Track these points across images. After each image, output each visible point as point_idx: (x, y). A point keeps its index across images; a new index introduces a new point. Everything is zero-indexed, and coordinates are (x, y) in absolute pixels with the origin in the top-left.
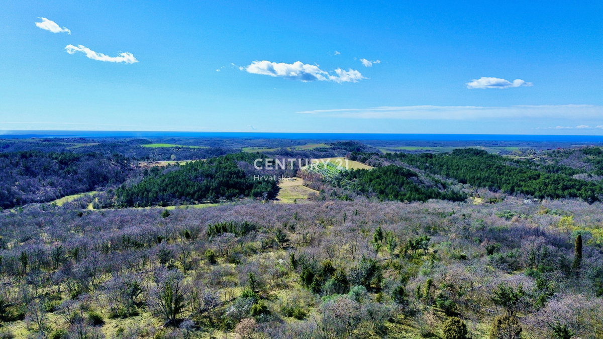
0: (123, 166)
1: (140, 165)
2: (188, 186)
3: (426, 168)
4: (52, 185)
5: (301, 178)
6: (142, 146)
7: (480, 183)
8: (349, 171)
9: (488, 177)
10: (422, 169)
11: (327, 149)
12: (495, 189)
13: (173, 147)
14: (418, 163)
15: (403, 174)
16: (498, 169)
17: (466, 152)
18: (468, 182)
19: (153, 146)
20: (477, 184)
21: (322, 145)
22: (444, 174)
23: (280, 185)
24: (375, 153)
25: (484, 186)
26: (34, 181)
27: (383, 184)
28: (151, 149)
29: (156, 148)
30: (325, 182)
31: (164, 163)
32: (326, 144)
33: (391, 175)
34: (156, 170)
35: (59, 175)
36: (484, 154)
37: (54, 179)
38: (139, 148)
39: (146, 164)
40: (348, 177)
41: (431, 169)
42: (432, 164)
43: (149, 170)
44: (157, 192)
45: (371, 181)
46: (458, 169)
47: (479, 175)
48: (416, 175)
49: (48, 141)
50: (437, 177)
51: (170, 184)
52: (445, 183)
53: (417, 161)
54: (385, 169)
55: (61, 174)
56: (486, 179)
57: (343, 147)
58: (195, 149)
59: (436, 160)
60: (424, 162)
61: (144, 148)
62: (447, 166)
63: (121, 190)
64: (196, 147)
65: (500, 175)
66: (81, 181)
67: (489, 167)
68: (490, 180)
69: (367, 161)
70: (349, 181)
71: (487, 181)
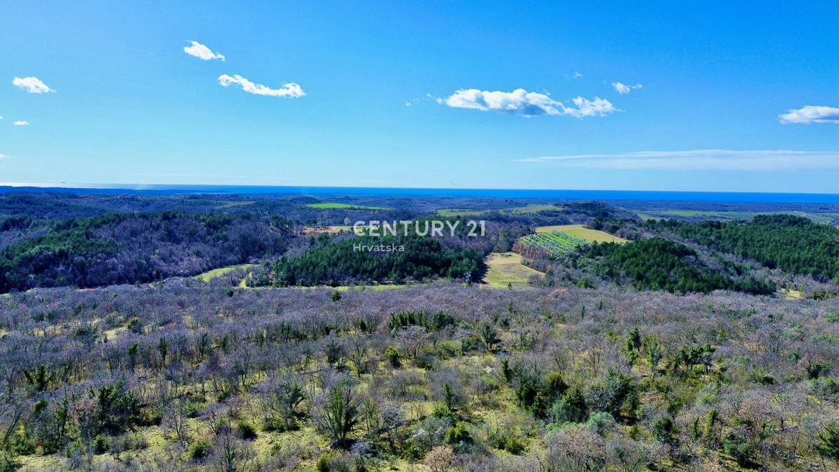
0: (284, 232)
1: (305, 231)
2: (365, 259)
3: (710, 243)
4: (198, 254)
5: (518, 253)
6: (308, 206)
7: (798, 268)
8: (590, 246)
9: (812, 259)
10: (703, 245)
11: (558, 212)
12: (822, 278)
13: (347, 208)
14: (698, 236)
15: (674, 252)
16: (828, 247)
17: (776, 221)
18: (779, 266)
19: (322, 206)
20: (793, 267)
21: (550, 207)
22: (738, 254)
23: (489, 262)
24: (631, 219)
25: (805, 273)
26: (176, 249)
27: (643, 265)
28: (319, 210)
29: (325, 209)
30: (554, 259)
31: (335, 229)
32: (557, 205)
33: (655, 253)
34: (325, 238)
35: (206, 242)
36: (805, 223)
37: (199, 247)
38: (304, 209)
39: (312, 229)
40: (589, 254)
41: (717, 245)
42: (719, 238)
43: (316, 237)
44: (325, 267)
45: (624, 260)
46: (762, 246)
47: (796, 256)
48: (694, 253)
49: (195, 198)
50: (728, 257)
51: (342, 257)
52: (740, 267)
53: (695, 233)
54: (646, 243)
55: (208, 240)
56: (809, 262)
57: (582, 210)
58: (375, 210)
59: (727, 232)
60: (706, 235)
61: (310, 209)
62: (745, 240)
63: (281, 263)
64: (376, 208)
65: (832, 256)
66: (232, 250)
67: (813, 243)
68: (815, 263)
69: (618, 231)
70: (590, 260)
71: (811, 266)
